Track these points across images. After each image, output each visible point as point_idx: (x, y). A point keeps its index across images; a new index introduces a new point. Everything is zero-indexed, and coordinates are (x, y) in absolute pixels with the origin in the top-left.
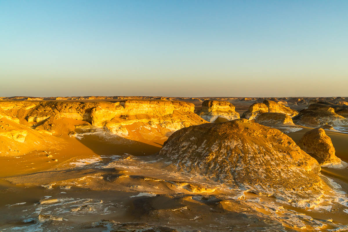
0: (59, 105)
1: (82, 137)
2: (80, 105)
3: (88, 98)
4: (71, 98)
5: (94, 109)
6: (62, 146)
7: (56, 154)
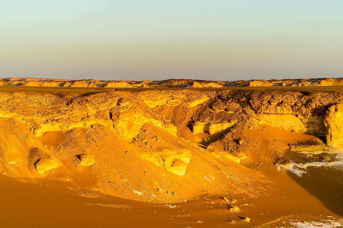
0: (255, 97)
1: (303, 172)
2: (300, 97)
3: (319, 83)
4: (280, 82)
5: (333, 108)
6: (260, 188)
7: (247, 204)
